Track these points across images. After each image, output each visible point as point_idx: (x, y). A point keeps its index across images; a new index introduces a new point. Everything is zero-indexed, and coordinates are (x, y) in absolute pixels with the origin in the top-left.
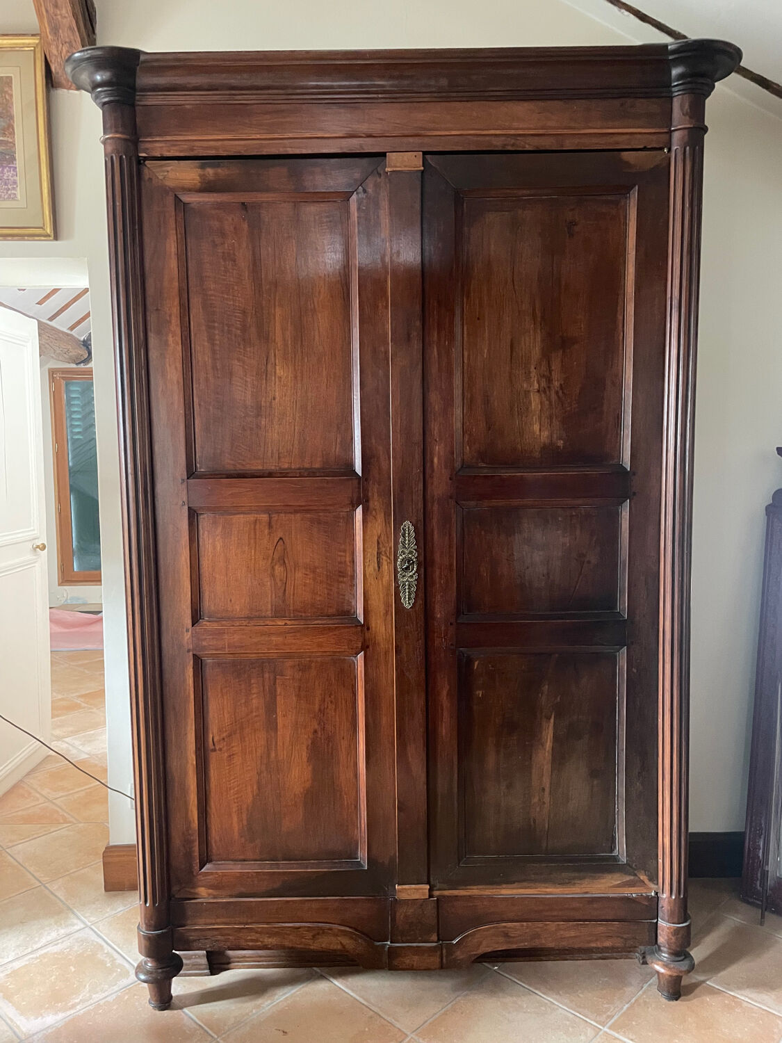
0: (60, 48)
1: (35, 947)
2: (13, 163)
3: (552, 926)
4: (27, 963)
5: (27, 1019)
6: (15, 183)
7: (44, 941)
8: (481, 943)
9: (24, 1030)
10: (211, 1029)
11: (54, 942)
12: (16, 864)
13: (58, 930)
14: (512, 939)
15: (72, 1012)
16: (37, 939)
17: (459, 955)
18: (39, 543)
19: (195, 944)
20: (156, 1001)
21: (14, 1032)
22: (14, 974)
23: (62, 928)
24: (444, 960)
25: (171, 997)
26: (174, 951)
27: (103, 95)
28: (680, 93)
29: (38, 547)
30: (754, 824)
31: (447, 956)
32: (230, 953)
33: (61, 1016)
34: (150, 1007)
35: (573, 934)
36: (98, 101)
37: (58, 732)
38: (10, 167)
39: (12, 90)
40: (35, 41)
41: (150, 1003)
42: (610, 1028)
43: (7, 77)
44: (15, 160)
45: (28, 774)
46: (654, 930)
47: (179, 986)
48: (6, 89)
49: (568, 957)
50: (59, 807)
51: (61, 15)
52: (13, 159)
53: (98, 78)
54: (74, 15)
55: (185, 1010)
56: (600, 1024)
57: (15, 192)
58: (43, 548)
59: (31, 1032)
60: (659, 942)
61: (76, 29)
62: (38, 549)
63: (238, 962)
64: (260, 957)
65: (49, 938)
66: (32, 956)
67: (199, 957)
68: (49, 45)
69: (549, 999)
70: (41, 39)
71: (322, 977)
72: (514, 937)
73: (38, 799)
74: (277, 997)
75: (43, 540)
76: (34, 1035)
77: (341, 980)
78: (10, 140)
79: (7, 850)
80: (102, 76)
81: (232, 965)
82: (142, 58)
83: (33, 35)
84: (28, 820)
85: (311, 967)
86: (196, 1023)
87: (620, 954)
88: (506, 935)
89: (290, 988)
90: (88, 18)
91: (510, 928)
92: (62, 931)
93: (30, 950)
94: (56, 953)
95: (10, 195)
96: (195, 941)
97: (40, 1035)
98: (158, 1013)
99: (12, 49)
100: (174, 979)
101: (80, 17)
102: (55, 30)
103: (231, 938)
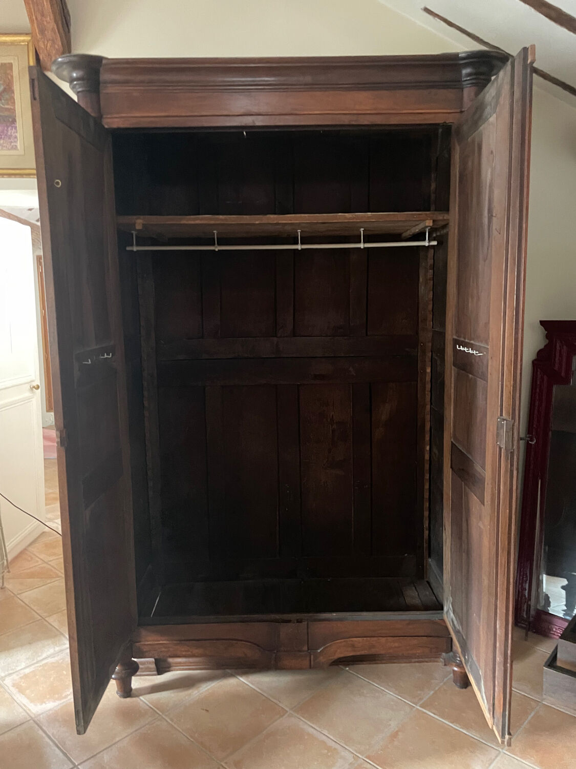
0: (46, 44)
1: (39, 659)
2: (14, 124)
3: (383, 640)
4: (34, 669)
5: (36, 705)
6: (16, 137)
7: (44, 655)
8: (336, 651)
9: (33, 711)
10: (158, 709)
11: (52, 656)
12: (24, 604)
13: (54, 648)
14: (356, 649)
15: (65, 700)
16: (40, 654)
17: (322, 659)
18: (35, 384)
19: (147, 654)
20: (121, 691)
21: (27, 713)
22: (26, 676)
23: (57, 647)
24: (312, 663)
25: (131, 689)
26: (133, 659)
27: (77, 87)
28: (469, 85)
29: (34, 387)
30: (522, 573)
31: (314, 660)
32: (170, 660)
33: (57, 703)
34: (117, 696)
35: (396, 645)
36: (75, 90)
37: (49, 516)
38: (12, 127)
39: (12, 72)
40: (28, 38)
41: (117, 693)
42: (420, 707)
43: (9, 63)
44: (16, 121)
45: (31, 544)
46: (450, 642)
47: (136, 683)
48: (8, 72)
49: (395, 661)
50: (53, 567)
51: (46, 21)
52: (14, 121)
53: (75, 75)
54: (56, 21)
55: (141, 698)
56: (415, 704)
57: (16, 144)
58: (38, 388)
59: (38, 713)
60: (453, 650)
61: (57, 30)
62: (34, 389)
63: (176, 666)
64: (191, 663)
65: (49, 653)
66: (37, 665)
67: (150, 663)
68: (38, 41)
69: (381, 688)
70: (32, 36)
71: (232, 675)
72: (358, 647)
73: (37, 562)
74: (201, 688)
75: (37, 382)
76: (40, 715)
77: (244, 677)
78: (12, 108)
79: (18, 596)
80: (77, 74)
81: (172, 668)
82: (104, 62)
83: (27, 34)
84: (32, 575)
85: (224, 669)
86: (148, 705)
87: (429, 659)
88: (353, 646)
89: (210, 682)
90: (65, 22)
91: (356, 641)
92: (57, 649)
93: (35, 661)
94: (53, 663)
95: (13, 146)
96: (146, 652)
97: (44, 715)
98: (123, 700)
99: (12, 43)
100: (133, 678)
101: (60, 23)
102: (42, 31)
103: (171, 649)
